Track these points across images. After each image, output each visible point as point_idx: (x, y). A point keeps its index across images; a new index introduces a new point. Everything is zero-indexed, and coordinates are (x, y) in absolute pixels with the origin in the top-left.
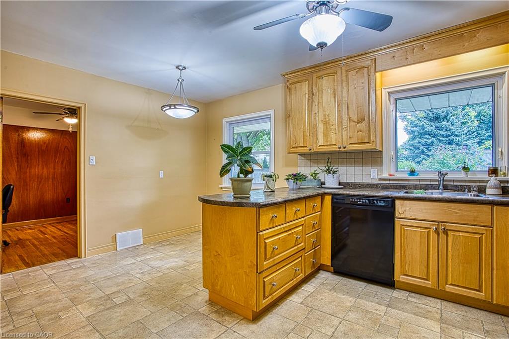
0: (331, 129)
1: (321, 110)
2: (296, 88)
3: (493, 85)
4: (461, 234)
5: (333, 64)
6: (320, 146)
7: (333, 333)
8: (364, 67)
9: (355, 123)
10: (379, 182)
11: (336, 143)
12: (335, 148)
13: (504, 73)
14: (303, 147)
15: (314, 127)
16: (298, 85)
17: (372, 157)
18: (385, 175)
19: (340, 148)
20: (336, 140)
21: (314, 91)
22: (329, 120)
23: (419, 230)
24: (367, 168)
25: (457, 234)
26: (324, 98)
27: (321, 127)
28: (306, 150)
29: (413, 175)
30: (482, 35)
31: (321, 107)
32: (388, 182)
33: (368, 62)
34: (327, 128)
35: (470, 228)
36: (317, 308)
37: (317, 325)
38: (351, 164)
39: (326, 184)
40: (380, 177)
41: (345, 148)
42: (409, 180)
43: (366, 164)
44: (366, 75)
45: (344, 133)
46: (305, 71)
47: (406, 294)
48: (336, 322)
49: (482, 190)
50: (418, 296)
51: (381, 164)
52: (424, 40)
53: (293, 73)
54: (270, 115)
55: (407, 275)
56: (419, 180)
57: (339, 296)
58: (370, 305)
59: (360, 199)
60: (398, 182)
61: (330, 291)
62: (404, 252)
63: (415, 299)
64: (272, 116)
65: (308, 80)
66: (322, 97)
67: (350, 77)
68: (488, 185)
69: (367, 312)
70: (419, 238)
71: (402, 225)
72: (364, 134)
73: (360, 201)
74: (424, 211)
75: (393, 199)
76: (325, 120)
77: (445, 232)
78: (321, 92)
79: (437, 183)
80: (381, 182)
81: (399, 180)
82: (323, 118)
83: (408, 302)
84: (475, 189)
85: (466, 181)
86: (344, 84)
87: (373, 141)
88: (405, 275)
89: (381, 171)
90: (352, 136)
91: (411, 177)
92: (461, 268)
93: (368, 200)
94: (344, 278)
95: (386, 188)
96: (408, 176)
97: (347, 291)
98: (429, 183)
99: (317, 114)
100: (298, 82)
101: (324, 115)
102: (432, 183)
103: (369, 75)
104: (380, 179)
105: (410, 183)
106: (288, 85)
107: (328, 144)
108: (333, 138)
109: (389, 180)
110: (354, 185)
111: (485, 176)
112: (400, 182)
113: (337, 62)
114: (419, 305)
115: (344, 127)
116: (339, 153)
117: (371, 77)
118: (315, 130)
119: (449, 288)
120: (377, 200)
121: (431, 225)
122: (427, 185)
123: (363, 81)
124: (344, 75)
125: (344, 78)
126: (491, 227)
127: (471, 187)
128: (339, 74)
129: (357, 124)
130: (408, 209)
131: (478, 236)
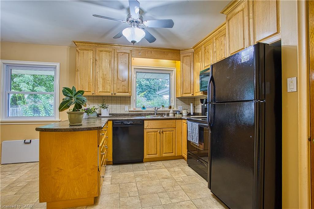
0: (107, 83)
1: (101, 71)
2: (84, 53)
3: (170, 74)
4: (168, 132)
5: (110, 46)
6: (99, 92)
7: (137, 189)
8: (126, 53)
9: (121, 81)
10: (129, 113)
11: (110, 91)
12: (109, 94)
13: (173, 70)
14: (88, 92)
15: (95, 80)
16: (85, 52)
17: (126, 100)
18: (132, 109)
19: (112, 94)
20: (110, 89)
21: (97, 58)
22: (106, 77)
23: (153, 133)
24: (123, 105)
25: (166, 132)
26: (104, 64)
27: (100, 81)
28: (90, 94)
29: (144, 109)
30: (170, 55)
31: (101, 69)
32: (133, 113)
33: (128, 51)
34: (104, 82)
35: (170, 129)
36: (121, 183)
37: (128, 190)
38: (115, 103)
39: (102, 114)
40: (130, 110)
41: (115, 94)
42: (142, 111)
43: (123, 103)
44: (127, 57)
45: (115, 86)
46: (91, 44)
47: (149, 163)
48: (134, 184)
49: (168, 115)
50: (153, 162)
51: (130, 104)
52: (152, 49)
53: (82, 43)
54: (56, 66)
55: (149, 155)
56: (146, 111)
57: (125, 174)
58: (141, 172)
59: (129, 122)
60: (137, 113)
61: (119, 173)
62: (148, 144)
63: (153, 164)
64: (58, 68)
65: (93, 50)
66: (102, 63)
67: (119, 56)
68: (170, 112)
69: (142, 175)
70: (153, 137)
71: (147, 132)
72: (126, 87)
73: (128, 123)
74: (155, 124)
75: (143, 121)
76: (103, 77)
77: (162, 133)
78: (101, 60)
79: (154, 112)
80: (130, 113)
81: (138, 111)
82: (102, 75)
83: (152, 166)
84: (166, 114)
85: (162, 111)
86: (116, 59)
87: (130, 92)
88: (148, 155)
89: (130, 107)
90: (119, 88)
91: (144, 110)
92: (167, 146)
93: (133, 122)
94: (120, 166)
95: (132, 115)
96: (141, 109)
97: (127, 170)
98: (150, 112)
99: (98, 73)
100: (86, 50)
101: (103, 74)
102: (151, 112)
103: (129, 58)
104: (129, 111)
105: (143, 112)
106: (78, 50)
107: (105, 91)
108: (108, 88)
109: (134, 111)
110: (116, 114)
111: (168, 109)
112: (139, 113)
113: (112, 45)
114: (156, 165)
115: (115, 82)
116: (112, 97)
117: (130, 59)
118: (96, 82)
119: (164, 155)
120: (137, 122)
121: (158, 130)
122: (149, 113)
123: (126, 60)
124: (116, 54)
125: (116, 56)
126: (176, 128)
127: (164, 113)
128: (112, 53)
129: (122, 82)
130: (149, 124)
131: (172, 132)
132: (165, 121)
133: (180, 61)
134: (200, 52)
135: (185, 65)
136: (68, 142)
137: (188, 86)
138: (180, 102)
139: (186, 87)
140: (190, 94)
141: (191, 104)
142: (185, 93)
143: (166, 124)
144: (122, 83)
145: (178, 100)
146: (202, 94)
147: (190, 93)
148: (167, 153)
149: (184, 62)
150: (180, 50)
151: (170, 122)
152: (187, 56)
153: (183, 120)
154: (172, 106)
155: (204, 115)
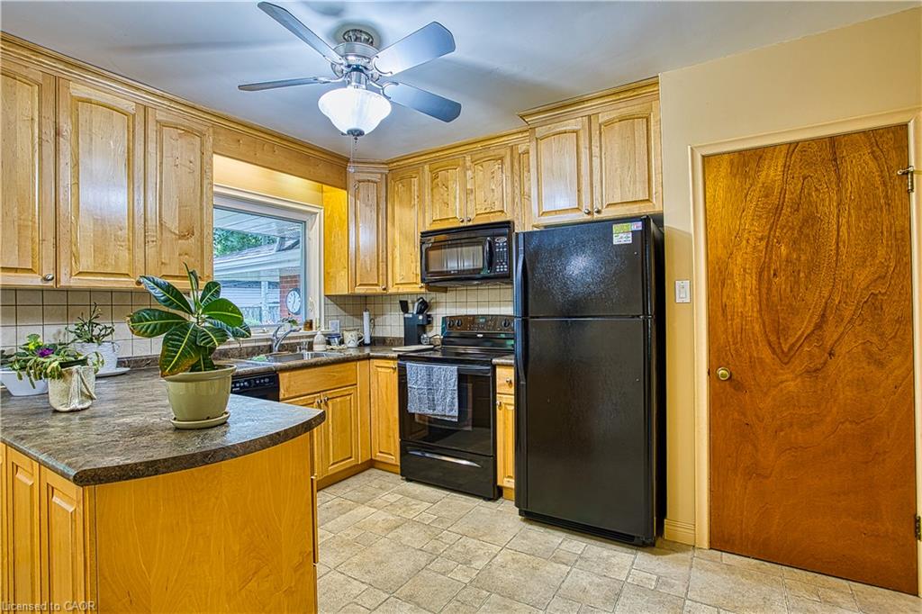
0: (115, 237)
3: (304, 223)
4: (338, 399)
5: (126, 87)
6: (80, 273)
8: (194, 133)
9: (173, 237)
11: (129, 269)
12: (128, 283)
13: (315, 213)
20: (128, 264)
21: (63, 125)
22: (110, 215)
25: (335, 400)
27: (84, 226)
28: (30, 280)
34: (104, 232)
35: (343, 391)
44: (197, 151)
45: (151, 251)
59: (235, 383)
65: (39, 85)
67: (165, 138)
68: (315, 340)
72: (192, 260)
74: (308, 382)
75: (276, 374)
79: (270, 343)
84: (306, 347)
87: (208, 277)
90: (166, 261)
93: (249, 381)
103: (202, 153)
107: (108, 270)
108: (121, 258)
110: (136, 362)
113: (137, 89)
115: (150, 239)
117: (206, 157)
118: (65, 230)
119: (332, 470)
120: (260, 379)
121: (315, 398)
122: (254, 347)
123: (192, 159)
124: (152, 127)
125: (152, 135)
126: (356, 384)
127: (299, 344)
128: (137, 119)
129: (180, 238)
130: (292, 383)
131: (348, 398)
132: (332, 367)
133: (345, 192)
134: (415, 181)
135: (363, 205)
136: (217, 498)
137: (371, 265)
138: (334, 309)
139: (366, 268)
140: (377, 288)
141: (366, 315)
142: (360, 285)
143: (334, 376)
144: (180, 241)
145: (330, 302)
146: (423, 290)
147: (377, 285)
148: (337, 463)
149: (361, 195)
150: (348, 160)
151: (342, 369)
152: (369, 181)
153: (372, 360)
154: (314, 321)
155: (416, 341)
